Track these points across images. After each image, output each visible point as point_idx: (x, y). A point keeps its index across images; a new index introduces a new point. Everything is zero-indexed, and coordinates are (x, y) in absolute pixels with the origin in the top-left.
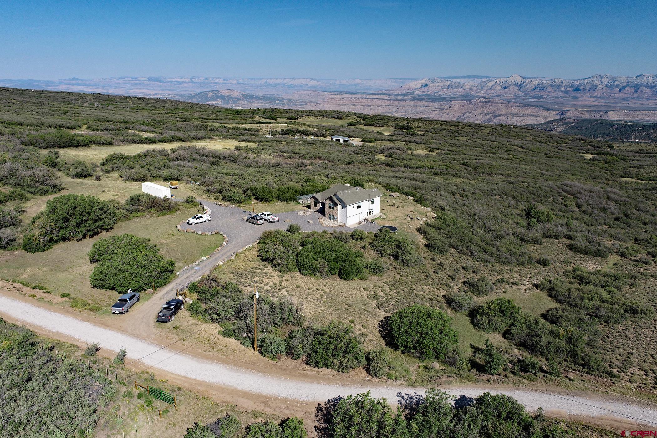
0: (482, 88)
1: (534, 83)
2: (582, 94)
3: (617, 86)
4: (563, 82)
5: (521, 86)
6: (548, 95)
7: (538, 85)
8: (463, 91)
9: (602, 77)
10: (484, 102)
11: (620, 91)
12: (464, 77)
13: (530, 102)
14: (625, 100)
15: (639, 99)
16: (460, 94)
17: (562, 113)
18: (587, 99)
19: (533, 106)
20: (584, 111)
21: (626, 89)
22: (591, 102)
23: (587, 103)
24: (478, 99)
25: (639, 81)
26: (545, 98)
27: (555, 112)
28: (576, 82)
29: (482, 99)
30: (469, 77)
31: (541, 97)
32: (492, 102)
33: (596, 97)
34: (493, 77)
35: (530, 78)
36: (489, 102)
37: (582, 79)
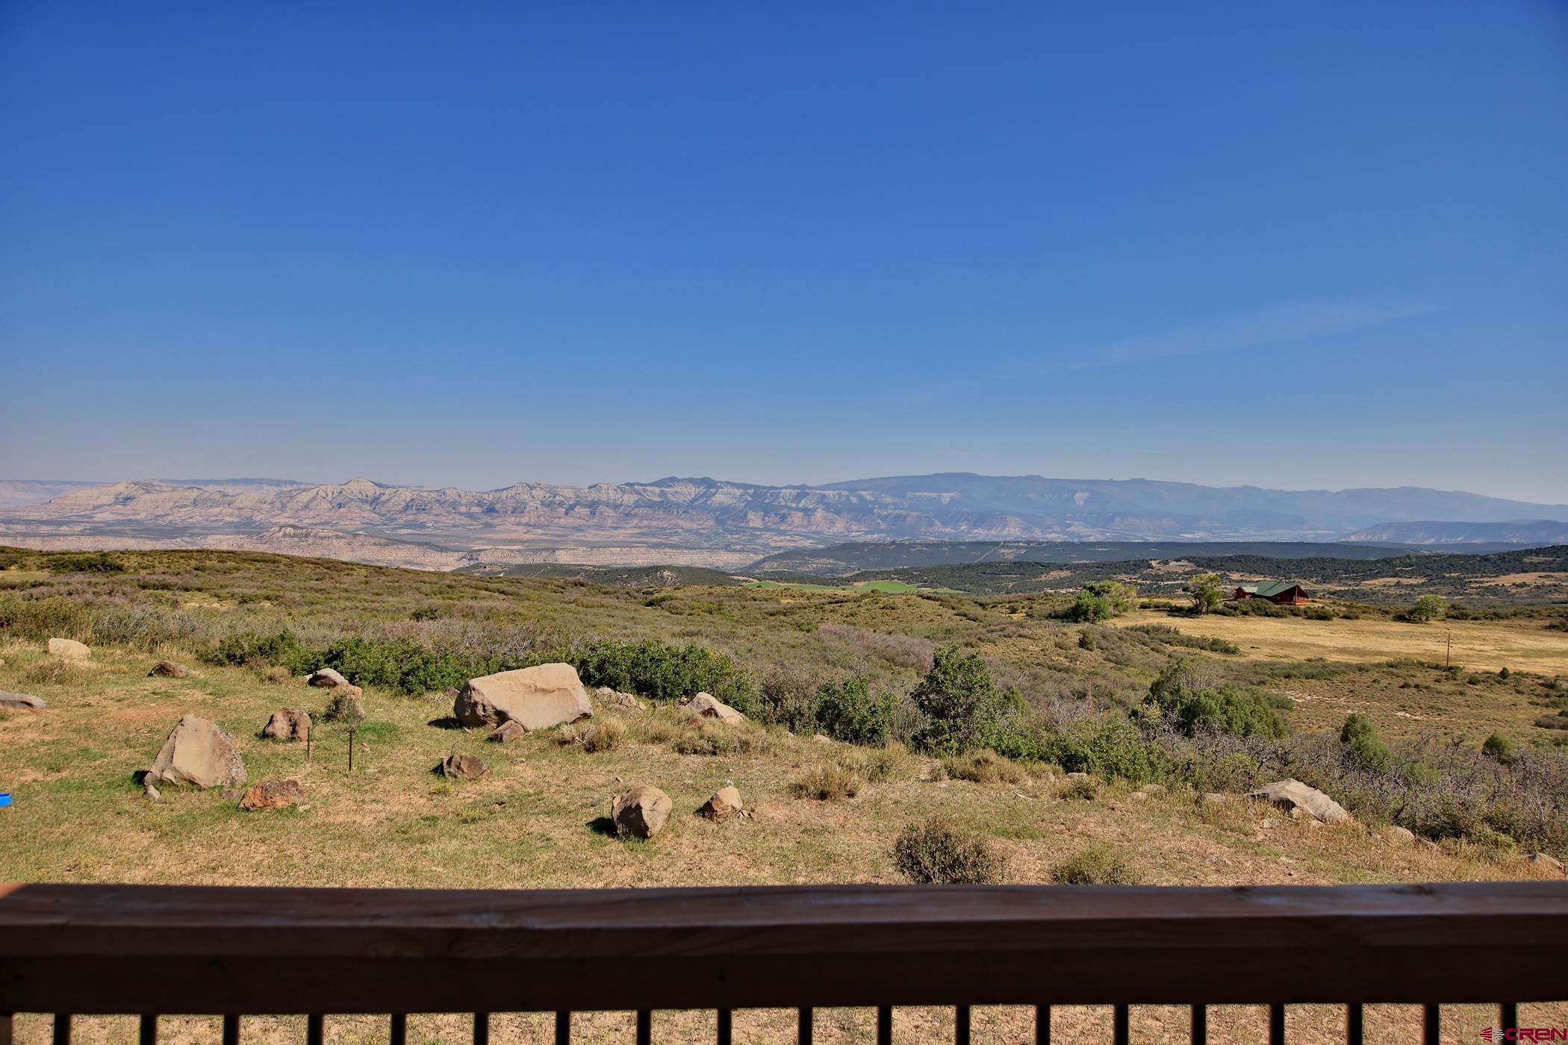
0: (284, 506)
1: (403, 496)
2: (500, 519)
3: (561, 504)
4: (462, 495)
5: (375, 501)
6: (436, 522)
7: (412, 500)
8: (236, 512)
9: (532, 488)
10: (295, 535)
11: (567, 514)
12: (235, 482)
13: (400, 535)
14: (579, 529)
15: (600, 527)
16: (229, 519)
17: (472, 554)
18: (510, 528)
19: (410, 543)
20: (512, 551)
21: (577, 509)
22: (520, 533)
23: (514, 536)
24: (276, 529)
25: (593, 496)
26: (429, 527)
27: (456, 554)
28: (486, 496)
29: (289, 530)
30: (247, 482)
31: (423, 526)
32: (316, 536)
33: (528, 524)
34: (307, 484)
35: (393, 487)
36: (307, 535)
37: (497, 491)
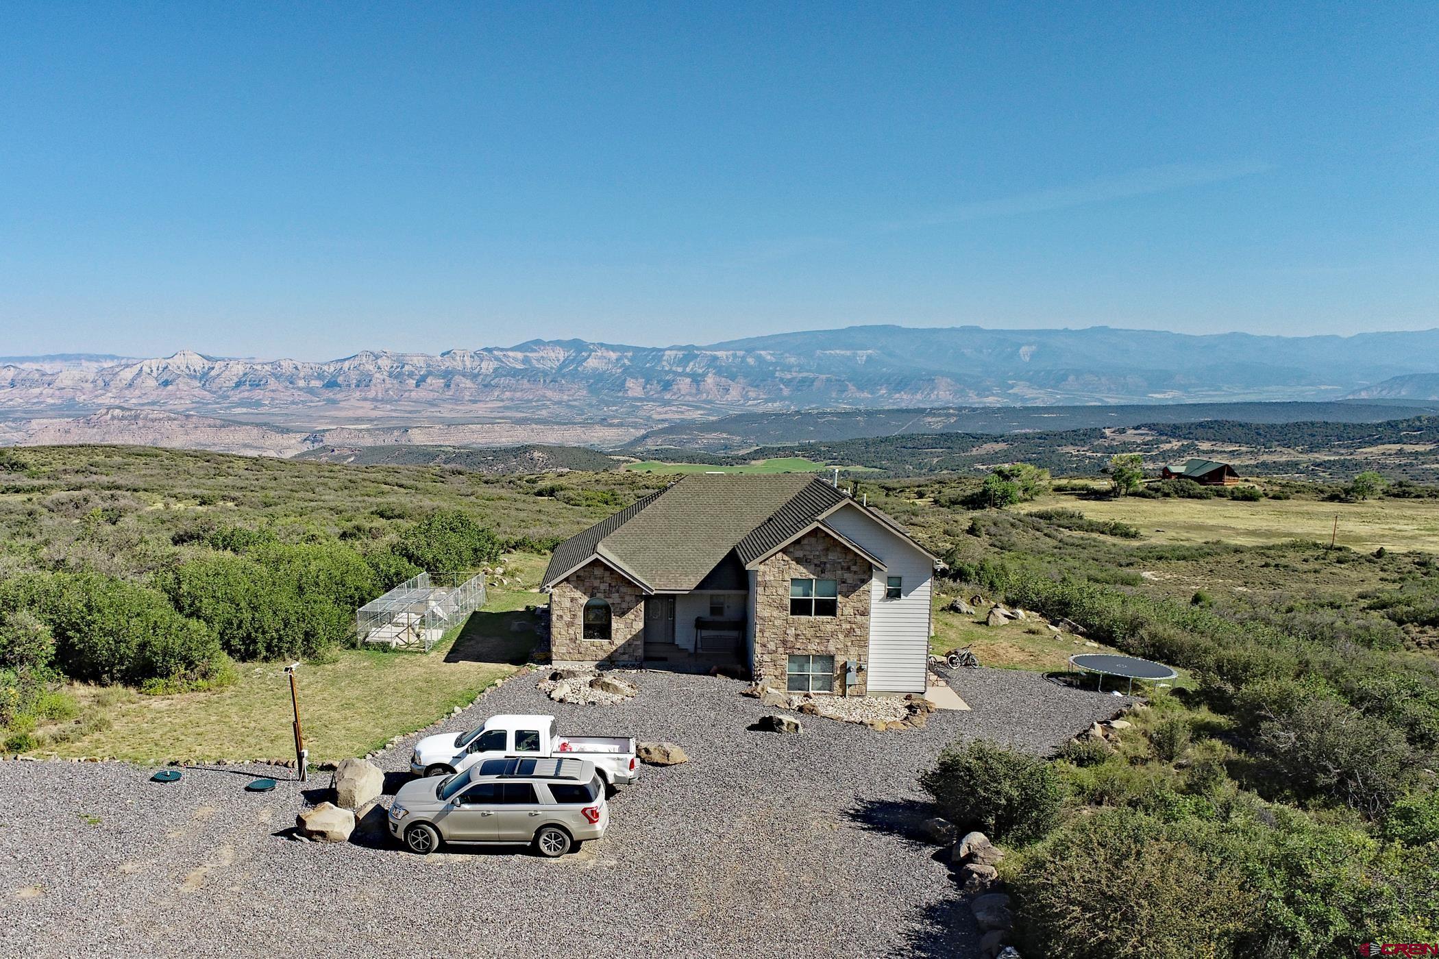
0: (106, 384)
1: (234, 370)
2: (344, 394)
3: (411, 375)
4: (299, 367)
5: (204, 378)
6: (273, 399)
7: (245, 374)
8: (57, 392)
9: (377, 357)
10: (123, 418)
11: (418, 386)
12: (52, 358)
13: (235, 415)
14: (432, 404)
15: (456, 400)
16: (50, 401)
17: (315, 437)
18: (354, 404)
19: (247, 424)
20: (360, 431)
21: (429, 380)
22: (366, 410)
23: (360, 413)
24: (104, 411)
25: (448, 363)
26: (266, 405)
27: (298, 435)
28: (325, 368)
29: (117, 412)
30: (64, 358)
31: (258, 404)
32: (145, 418)
33: (375, 400)
34: (128, 359)
35: (223, 360)
36: (136, 417)
37: (337, 361)
